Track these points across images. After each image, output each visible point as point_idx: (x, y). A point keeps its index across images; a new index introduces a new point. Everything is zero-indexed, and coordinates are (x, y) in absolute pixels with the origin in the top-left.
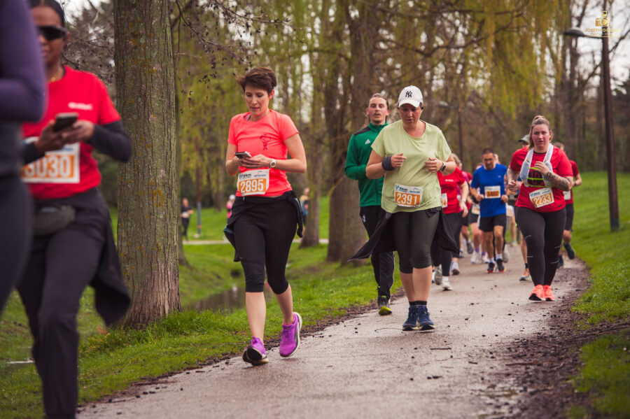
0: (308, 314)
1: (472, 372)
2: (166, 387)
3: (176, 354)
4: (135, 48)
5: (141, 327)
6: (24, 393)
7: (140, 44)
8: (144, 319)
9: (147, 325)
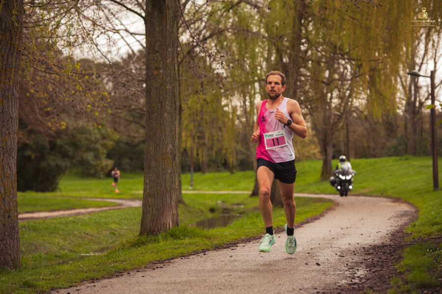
2: (169, 265)
4: (158, 75)
5: (156, 234)
8: (158, 230)
9: (159, 233)
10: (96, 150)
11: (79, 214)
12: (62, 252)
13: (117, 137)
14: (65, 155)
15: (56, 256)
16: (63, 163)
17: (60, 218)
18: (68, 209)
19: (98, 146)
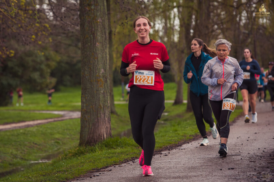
0: (174, 138)
1: (250, 166)
2: (104, 173)
3: (109, 158)
4: (89, 11)
5: (93, 145)
6: (38, 176)
7: (92, 9)
8: (94, 141)
9: (96, 144)
10: (41, 70)
11: (28, 126)
12: (15, 160)
13: (58, 58)
14: (15, 75)
15: (10, 164)
16: (13, 82)
17: (13, 130)
18: (19, 122)
19: (43, 67)
